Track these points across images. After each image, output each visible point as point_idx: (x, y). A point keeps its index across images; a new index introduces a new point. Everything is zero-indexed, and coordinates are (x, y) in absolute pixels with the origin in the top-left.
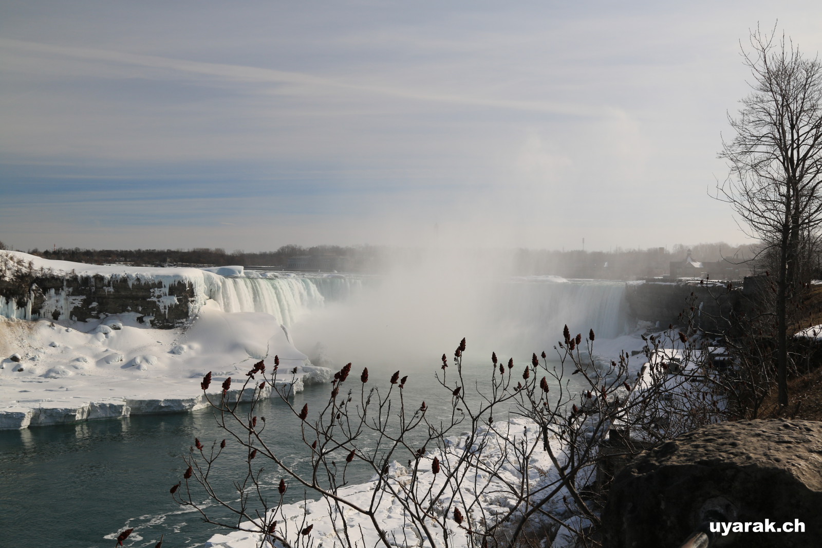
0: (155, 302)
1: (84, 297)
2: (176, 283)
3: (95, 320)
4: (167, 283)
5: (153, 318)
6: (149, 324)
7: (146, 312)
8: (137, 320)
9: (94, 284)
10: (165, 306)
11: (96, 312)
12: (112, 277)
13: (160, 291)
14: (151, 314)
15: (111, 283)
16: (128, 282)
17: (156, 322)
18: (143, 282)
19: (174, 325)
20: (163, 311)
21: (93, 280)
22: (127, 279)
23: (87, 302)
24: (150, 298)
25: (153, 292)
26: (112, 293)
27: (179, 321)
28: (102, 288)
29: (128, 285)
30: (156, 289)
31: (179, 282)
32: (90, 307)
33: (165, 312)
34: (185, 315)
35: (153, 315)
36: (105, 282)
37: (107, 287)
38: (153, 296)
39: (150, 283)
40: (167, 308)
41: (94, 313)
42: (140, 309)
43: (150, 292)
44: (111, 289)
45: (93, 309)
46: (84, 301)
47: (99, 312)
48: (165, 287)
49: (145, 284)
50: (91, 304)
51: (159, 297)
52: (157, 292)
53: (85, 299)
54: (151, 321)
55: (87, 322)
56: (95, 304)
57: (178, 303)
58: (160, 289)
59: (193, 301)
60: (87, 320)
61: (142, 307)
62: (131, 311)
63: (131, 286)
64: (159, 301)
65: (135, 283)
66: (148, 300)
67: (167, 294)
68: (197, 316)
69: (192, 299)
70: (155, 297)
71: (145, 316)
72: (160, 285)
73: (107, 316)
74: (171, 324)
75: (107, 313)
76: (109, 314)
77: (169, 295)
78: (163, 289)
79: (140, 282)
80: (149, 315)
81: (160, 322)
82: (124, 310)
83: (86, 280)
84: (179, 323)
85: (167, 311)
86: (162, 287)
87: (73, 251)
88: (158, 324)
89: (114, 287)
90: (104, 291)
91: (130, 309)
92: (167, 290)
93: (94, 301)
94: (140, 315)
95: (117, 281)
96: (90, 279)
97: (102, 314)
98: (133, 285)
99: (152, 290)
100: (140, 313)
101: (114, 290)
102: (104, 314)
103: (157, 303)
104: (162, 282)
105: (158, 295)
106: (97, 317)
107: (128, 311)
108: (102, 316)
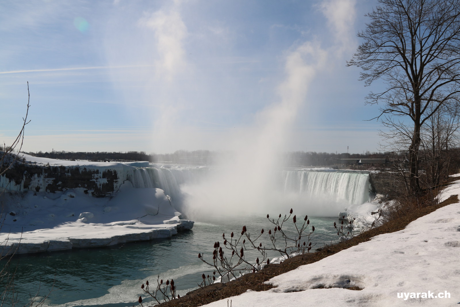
0: (94, 182)
1: (54, 179)
2: (107, 171)
3: (60, 192)
4: (102, 171)
5: (93, 191)
6: (90, 195)
7: (89, 188)
8: (84, 192)
9: (60, 171)
10: (100, 184)
12: (70, 167)
13: (98, 175)
14: (92, 189)
15: (70, 170)
16: (79, 170)
17: (95, 193)
18: (88, 170)
19: (105, 195)
20: (99, 187)
21: (59, 169)
22: (78, 169)
24: (92, 179)
26: (70, 176)
27: (108, 193)
28: (64, 173)
29: (79, 172)
30: (95, 174)
32: (57, 184)
34: (112, 189)
36: (66, 170)
37: (67, 173)
38: (94, 178)
39: (92, 171)
40: (102, 186)
41: (60, 188)
42: (86, 186)
43: (92, 176)
44: (70, 174)
45: (59, 186)
46: (54, 181)
48: (100, 173)
50: (58, 182)
51: (97, 179)
52: (96, 176)
55: (55, 193)
56: (60, 183)
57: (108, 183)
59: (117, 181)
60: (56, 192)
61: (87, 184)
62: (81, 187)
64: (97, 181)
65: (83, 171)
67: (102, 177)
68: (118, 190)
71: (89, 190)
72: (97, 172)
73: (67, 189)
74: (103, 195)
76: (68, 189)
79: (86, 170)
80: (91, 189)
81: (97, 193)
82: (77, 186)
83: (55, 169)
86: (99, 173)
87: (61, 153)
88: (96, 195)
90: (66, 175)
92: (101, 175)
93: (60, 181)
94: (86, 189)
95: (73, 169)
97: (64, 188)
98: (82, 172)
99: (93, 175)
101: (71, 175)
106: (61, 190)
107: (79, 187)
108: (64, 190)
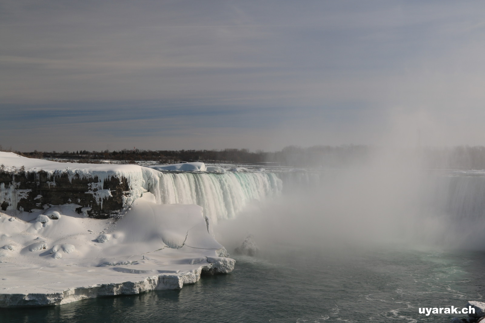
0: (91, 195)
1: (30, 190)
2: (110, 178)
3: (39, 210)
4: (102, 178)
5: (90, 209)
6: (86, 214)
7: (84, 204)
8: (76, 211)
9: (39, 179)
10: (100, 199)
11: (40, 204)
12: (54, 173)
13: (96, 185)
14: (89, 206)
15: (54, 178)
16: (69, 178)
17: (93, 212)
18: (81, 177)
19: (109, 215)
20: (98, 203)
21: (38, 175)
22: (67, 175)
23: (32, 195)
24: (87, 191)
25: (91, 186)
26: (54, 187)
27: (114, 212)
28: (46, 182)
29: (68, 180)
30: (93, 183)
31: (113, 177)
32: (35, 199)
33: (100, 203)
34: (120, 206)
35: (90, 207)
36: (48, 177)
37: (50, 181)
38: (90, 189)
39: (88, 178)
40: (102, 201)
41: (38, 204)
42: (79, 201)
43: (88, 186)
44: (54, 184)
45: (38, 201)
46: (30, 193)
47: (43, 204)
48: (100, 181)
49: (83, 179)
50: (36, 196)
51: (96, 190)
52: (94, 186)
53: (31, 192)
54: (88, 211)
55: (31, 212)
56: (39, 197)
57: (112, 196)
58: (96, 184)
59: (128, 194)
60: (32, 210)
61: (80, 199)
62: (71, 202)
63: (70, 180)
64: (95, 194)
65: (75, 178)
66: (86, 193)
67: (102, 188)
68: (130, 207)
69: (127, 192)
70: (92, 190)
71: (83, 207)
72: (96, 180)
73: (50, 207)
74: (106, 215)
75: (50, 205)
76: (52, 206)
77: (104, 188)
78: (99, 183)
79: (79, 177)
80: (87, 206)
81: (97, 212)
82: (65, 201)
83: (32, 175)
84: (113, 213)
85: (102, 203)
86: (98, 182)
88: (95, 214)
89: (56, 181)
90: (47, 185)
91: (71, 201)
92: (102, 185)
93: (40, 194)
94: (79, 206)
95: (59, 176)
96: (36, 175)
97: (46, 205)
98: (73, 179)
99: (89, 184)
100: (79, 204)
101: (56, 184)
102: (48, 205)
103: (94, 196)
104: (98, 177)
105: (94, 189)
106: (41, 208)
107: (69, 203)
108: (46, 207)
